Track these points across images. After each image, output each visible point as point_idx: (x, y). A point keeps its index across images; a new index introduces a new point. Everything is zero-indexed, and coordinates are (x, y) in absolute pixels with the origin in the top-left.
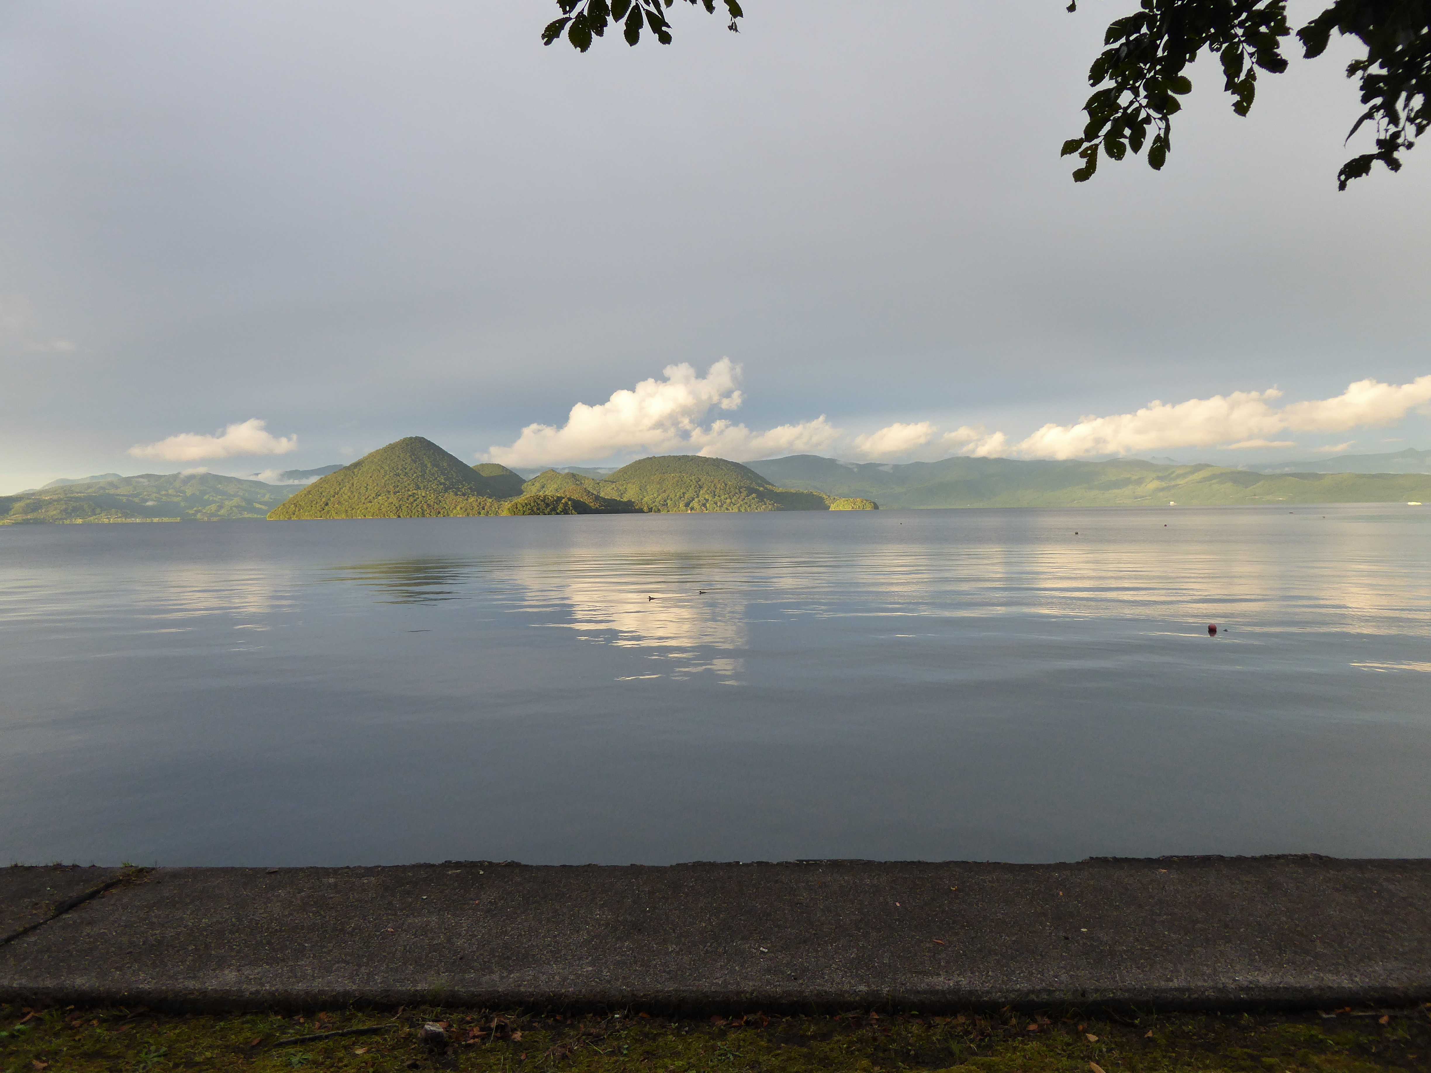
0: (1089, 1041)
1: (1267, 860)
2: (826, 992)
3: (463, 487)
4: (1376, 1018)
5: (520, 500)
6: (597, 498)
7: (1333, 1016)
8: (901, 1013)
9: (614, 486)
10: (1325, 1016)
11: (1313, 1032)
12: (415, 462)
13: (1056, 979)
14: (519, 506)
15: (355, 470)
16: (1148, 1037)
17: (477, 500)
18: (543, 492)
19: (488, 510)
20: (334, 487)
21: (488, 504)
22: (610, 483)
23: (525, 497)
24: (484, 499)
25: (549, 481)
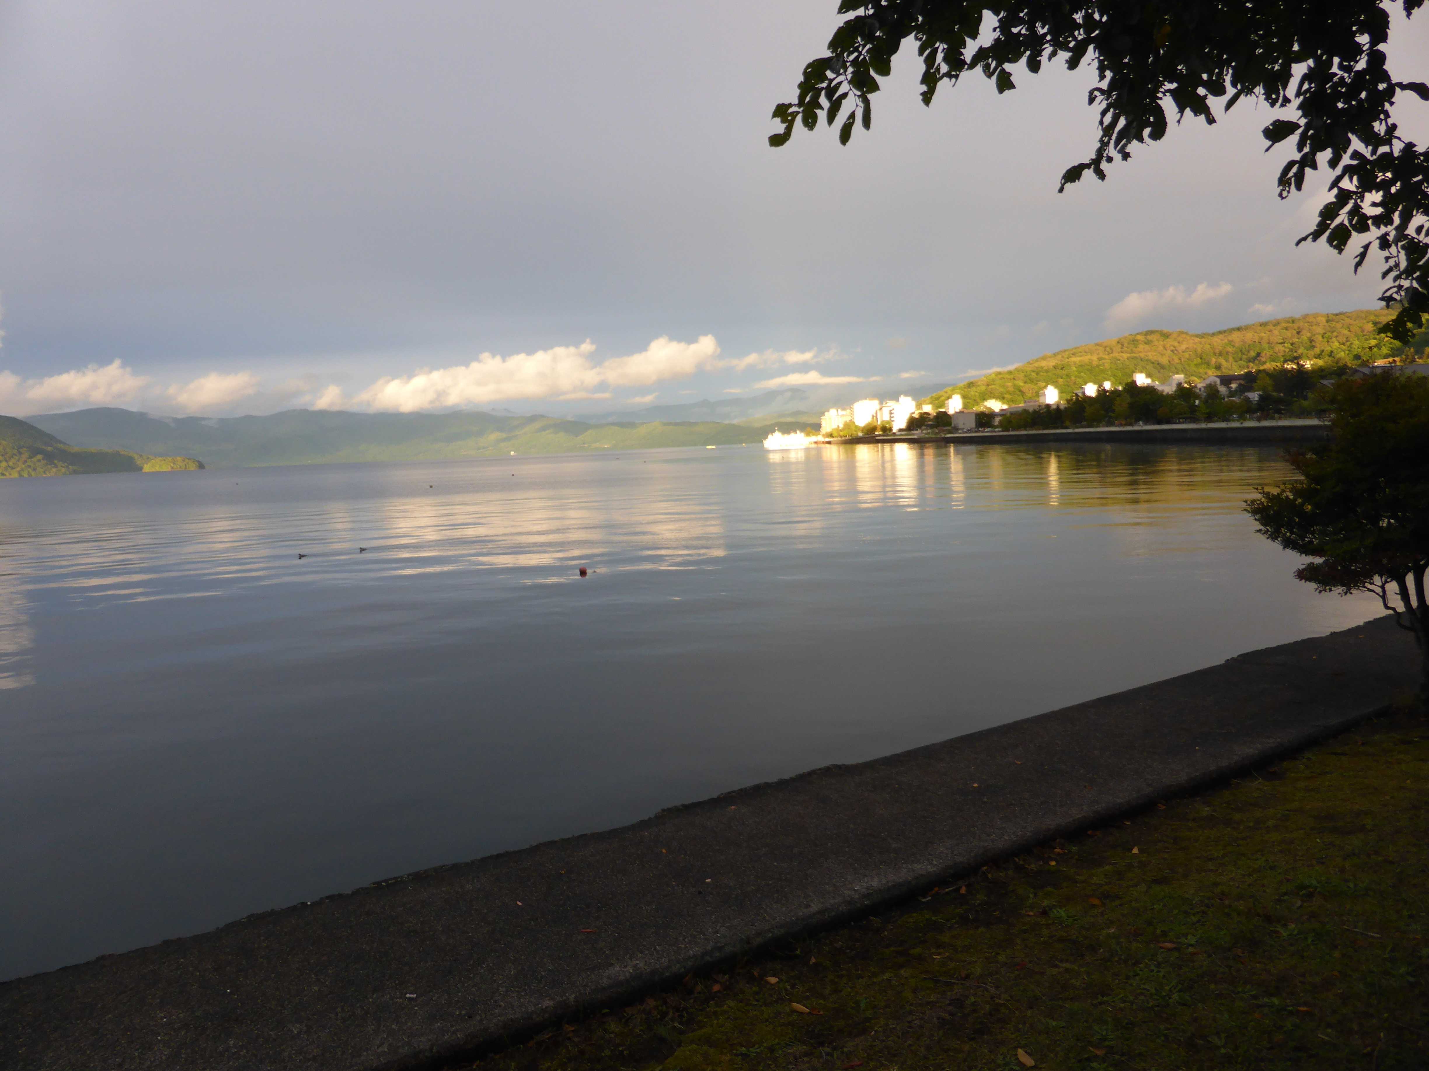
0: (772, 985)
1: (805, 779)
2: (512, 1020)
4: (958, 890)
7: (930, 898)
8: (592, 1016)
10: (924, 900)
11: (927, 917)
13: (718, 935)
16: (814, 963)
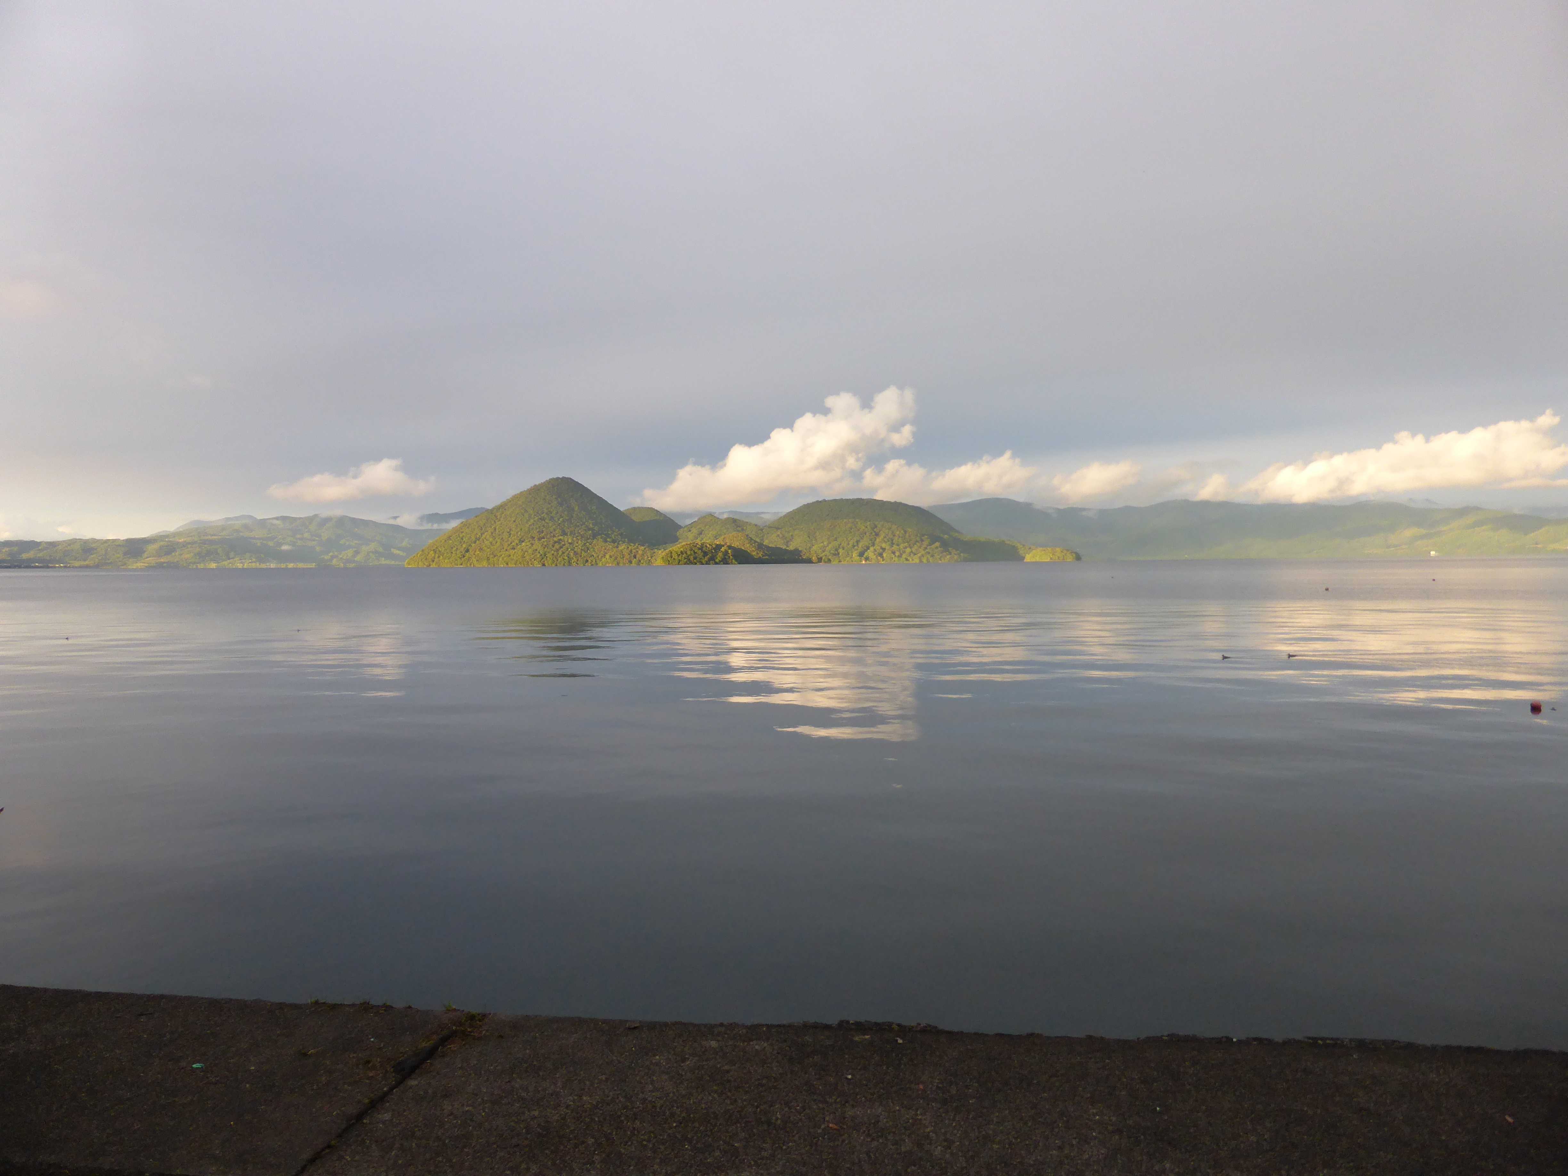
3: (612, 534)
5: (676, 548)
6: (760, 546)
9: (779, 533)
12: (561, 504)
14: (675, 556)
15: (498, 514)
17: (628, 548)
18: (701, 539)
19: (640, 559)
20: (475, 532)
21: (640, 552)
22: (775, 530)
23: (681, 544)
24: (635, 547)
25: (707, 527)
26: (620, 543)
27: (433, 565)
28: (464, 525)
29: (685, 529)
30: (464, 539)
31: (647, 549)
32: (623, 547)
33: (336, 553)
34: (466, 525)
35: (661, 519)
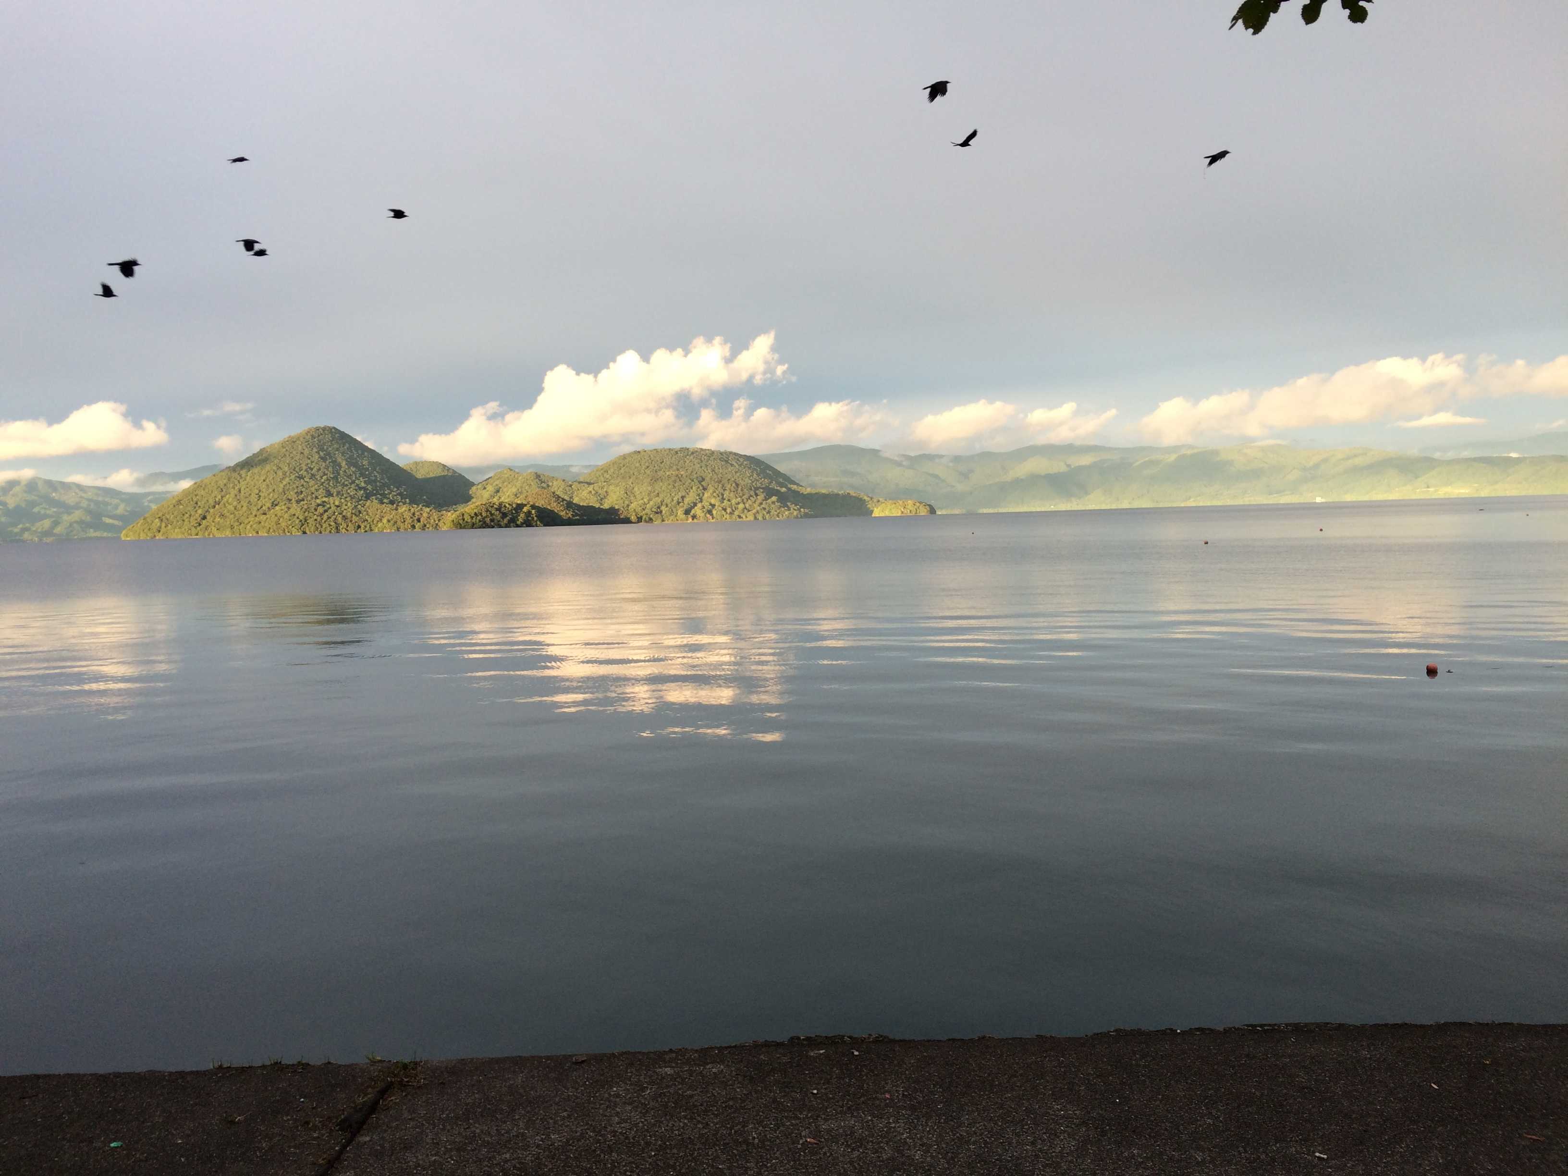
3: (390, 494)
5: (468, 509)
6: (570, 505)
9: (591, 489)
12: (324, 459)
14: (467, 518)
15: (243, 472)
17: (410, 510)
18: (498, 498)
19: (425, 523)
20: (213, 495)
21: (425, 515)
22: (586, 485)
23: (474, 505)
24: (419, 508)
25: (505, 483)
26: (401, 504)
27: (159, 536)
28: (198, 486)
29: (479, 486)
30: (199, 503)
31: (434, 511)
32: (404, 509)
33: (27, 525)
34: (201, 486)
35: (450, 474)
